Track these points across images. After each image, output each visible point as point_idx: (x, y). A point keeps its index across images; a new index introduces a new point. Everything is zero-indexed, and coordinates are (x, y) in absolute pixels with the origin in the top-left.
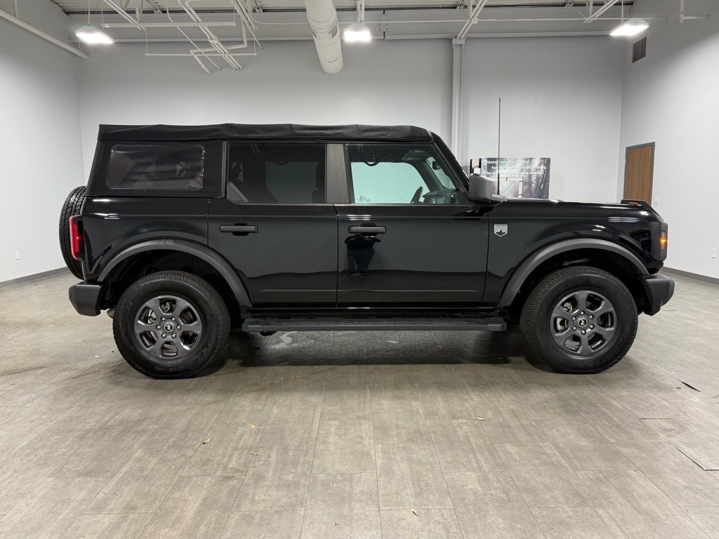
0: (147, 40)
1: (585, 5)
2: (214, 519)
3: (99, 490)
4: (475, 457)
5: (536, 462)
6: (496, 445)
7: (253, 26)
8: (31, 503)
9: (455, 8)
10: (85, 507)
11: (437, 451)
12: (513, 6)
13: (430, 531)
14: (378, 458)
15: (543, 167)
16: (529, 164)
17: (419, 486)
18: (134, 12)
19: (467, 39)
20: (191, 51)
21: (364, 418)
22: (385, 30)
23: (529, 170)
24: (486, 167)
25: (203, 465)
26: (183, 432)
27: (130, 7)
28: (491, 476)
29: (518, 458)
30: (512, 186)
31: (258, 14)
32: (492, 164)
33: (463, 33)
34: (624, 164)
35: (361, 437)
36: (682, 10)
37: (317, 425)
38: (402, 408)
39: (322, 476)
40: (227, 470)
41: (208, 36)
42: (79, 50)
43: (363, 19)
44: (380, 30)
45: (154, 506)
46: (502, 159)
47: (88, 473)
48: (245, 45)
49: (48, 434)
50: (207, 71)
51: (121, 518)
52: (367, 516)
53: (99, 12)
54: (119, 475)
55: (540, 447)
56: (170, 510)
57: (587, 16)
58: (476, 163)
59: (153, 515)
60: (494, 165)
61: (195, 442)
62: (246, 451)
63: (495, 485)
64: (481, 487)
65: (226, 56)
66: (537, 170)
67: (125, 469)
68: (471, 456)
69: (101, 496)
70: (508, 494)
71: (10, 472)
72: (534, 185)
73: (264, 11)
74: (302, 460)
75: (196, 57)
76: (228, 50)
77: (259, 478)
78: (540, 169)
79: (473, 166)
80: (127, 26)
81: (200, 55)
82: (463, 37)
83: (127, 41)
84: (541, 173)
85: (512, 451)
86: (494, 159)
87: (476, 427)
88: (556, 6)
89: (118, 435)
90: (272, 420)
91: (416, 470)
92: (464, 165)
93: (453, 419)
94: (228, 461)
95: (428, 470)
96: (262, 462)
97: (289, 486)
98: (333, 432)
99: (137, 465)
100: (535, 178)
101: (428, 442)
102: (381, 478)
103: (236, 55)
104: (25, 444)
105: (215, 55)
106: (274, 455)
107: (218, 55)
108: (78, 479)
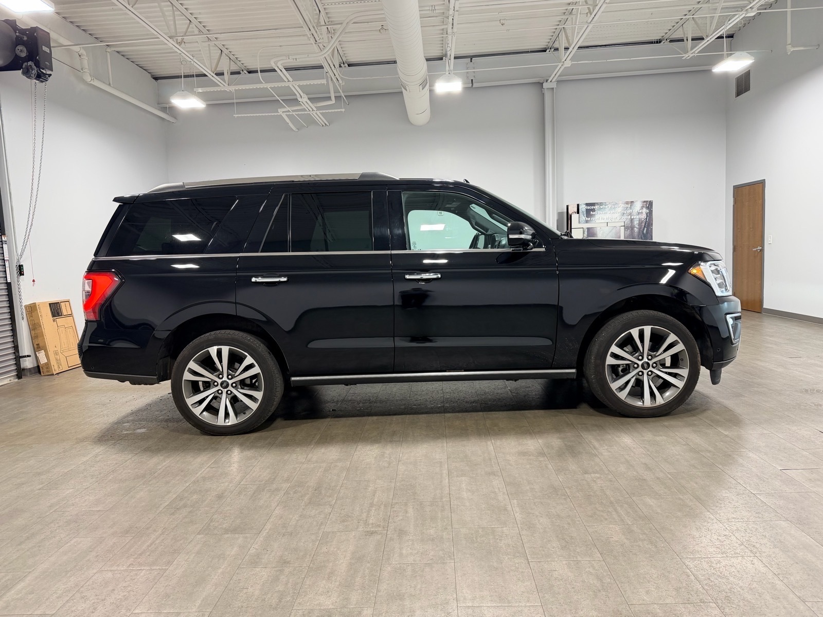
0: (235, 101)
1: (683, 40)
2: (367, 571)
3: (249, 546)
4: (616, 510)
5: (679, 514)
6: (634, 498)
7: (341, 82)
8: (188, 558)
9: (545, 51)
10: (240, 561)
11: (575, 505)
12: (605, 45)
13: (583, 582)
14: (516, 512)
15: (645, 211)
16: (631, 208)
17: (564, 539)
18: (222, 74)
19: (558, 82)
20: (279, 110)
21: (493, 473)
22: (473, 78)
23: (630, 214)
24: (585, 213)
25: (344, 521)
26: (316, 490)
27: (219, 70)
28: (635, 528)
29: (659, 511)
30: (614, 231)
31: (343, 69)
32: (591, 208)
33: (554, 77)
34: (732, 204)
35: (494, 492)
36: (789, 41)
37: (447, 480)
38: (531, 464)
39: (464, 531)
40: (368, 525)
41: (298, 95)
42: (167, 114)
43: (452, 67)
44: (468, 77)
45: (306, 560)
46: (601, 204)
47: (235, 530)
48: (333, 101)
49: (186, 495)
50: (294, 129)
51: (277, 571)
52: (518, 568)
53: (192, 76)
54: (264, 533)
55: (680, 499)
56: (323, 564)
57: (686, 52)
58: (573, 209)
59: (307, 568)
60: (594, 210)
61: (331, 499)
62: (382, 507)
63: (641, 536)
64: (627, 539)
65: (315, 112)
66: (639, 213)
67: (268, 526)
68: (610, 509)
69: (252, 551)
70: (656, 547)
71: (160, 531)
72: (636, 230)
73: (349, 65)
74: (439, 515)
75: (284, 116)
76: (315, 107)
77: (401, 533)
78: (642, 213)
79: (570, 212)
80: (215, 89)
81: (288, 113)
82: (554, 80)
83: (217, 104)
84: (644, 216)
85: (652, 504)
86: (593, 204)
87: (611, 481)
88: (651, 43)
89: (254, 493)
90: (400, 476)
91: (557, 524)
92: (560, 211)
93: (585, 474)
94: (367, 517)
95: (569, 524)
96: (401, 518)
97: (433, 540)
98: (465, 488)
99: (280, 522)
100: (638, 222)
101: (564, 497)
102: (524, 532)
103: (324, 111)
104: (167, 504)
105: (303, 113)
106: (411, 510)
107: (306, 113)
108: (227, 536)
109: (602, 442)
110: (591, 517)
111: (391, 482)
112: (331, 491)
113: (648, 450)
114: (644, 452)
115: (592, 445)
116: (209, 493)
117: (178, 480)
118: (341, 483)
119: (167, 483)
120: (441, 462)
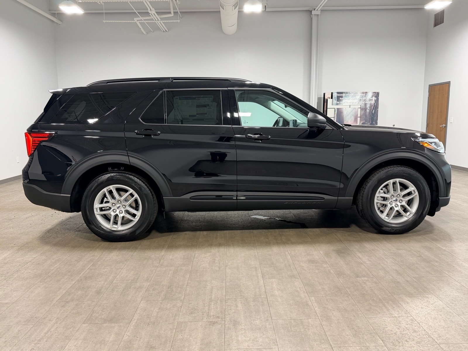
0: (104, 11)
3: (123, 333)
6: (395, 296)
7: (178, 2)
8: (77, 344)
11: (356, 302)
14: (316, 307)
15: (374, 98)
16: (365, 96)
17: (353, 329)
19: (322, 11)
20: (135, 19)
22: (266, 5)
23: (365, 100)
24: (336, 98)
25: (192, 313)
26: (169, 288)
30: (354, 111)
32: (340, 96)
33: (319, 7)
34: (427, 96)
35: (297, 291)
37: (262, 281)
38: (318, 269)
39: (280, 321)
40: (210, 317)
41: (149, 8)
42: (56, 18)
46: (346, 93)
47: (111, 320)
48: (172, 15)
49: (73, 291)
50: (144, 32)
54: (133, 323)
58: (328, 96)
60: (342, 97)
61: (180, 295)
62: (219, 302)
65: (159, 21)
66: (370, 100)
67: (136, 317)
69: (126, 338)
71: (54, 320)
72: (368, 111)
74: (261, 309)
75: (138, 23)
76: (160, 18)
77: (236, 323)
78: (372, 100)
79: (326, 98)
80: (91, 1)
81: (141, 22)
82: (319, 9)
84: (373, 102)
86: (341, 93)
89: (123, 290)
90: (229, 278)
91: (346, 316)
92: (319, 97)
93: (357, 277)
94: (208, 310)
95: (354, 316)
96: (234, 311)
97: (260, 329)
98: (276, 287)
99: (144, 314)
100: (369, 106)
101: (346, 295)
102: (324, 323)
103: (166, 21)
104: (59, 298)
105: (151, 22)
106: (240, 305)
107: (153, 21)
108: (105, 325)
109: (363, 254)
110: (368, 310)
111: (222, 282)
112: (180, 289)
113: (396, 260)
114: (394, 262)
115: (357, 255)
116: (90, 289)
117: (66, 279)
118: (186, 283)
119: (58, 281)
120: (256, 267)
